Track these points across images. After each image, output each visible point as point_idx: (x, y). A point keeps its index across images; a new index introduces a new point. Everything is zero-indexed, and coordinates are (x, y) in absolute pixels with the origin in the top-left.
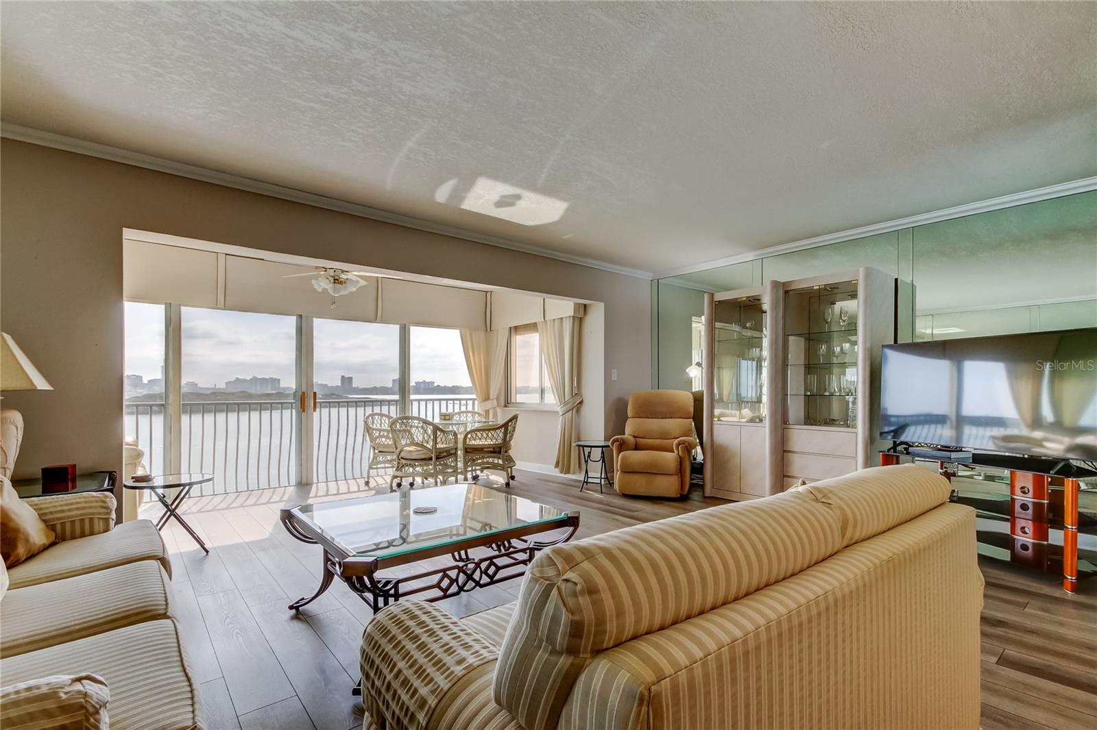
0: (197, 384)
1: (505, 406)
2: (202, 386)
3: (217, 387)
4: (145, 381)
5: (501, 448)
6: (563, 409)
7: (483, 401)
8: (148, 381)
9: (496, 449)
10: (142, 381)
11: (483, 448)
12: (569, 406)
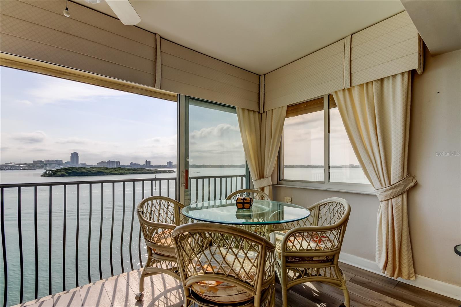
0: (85, 164)
2: (87, 165)
3: (94, 165)
4: (64, 163)
10: (62, 162)
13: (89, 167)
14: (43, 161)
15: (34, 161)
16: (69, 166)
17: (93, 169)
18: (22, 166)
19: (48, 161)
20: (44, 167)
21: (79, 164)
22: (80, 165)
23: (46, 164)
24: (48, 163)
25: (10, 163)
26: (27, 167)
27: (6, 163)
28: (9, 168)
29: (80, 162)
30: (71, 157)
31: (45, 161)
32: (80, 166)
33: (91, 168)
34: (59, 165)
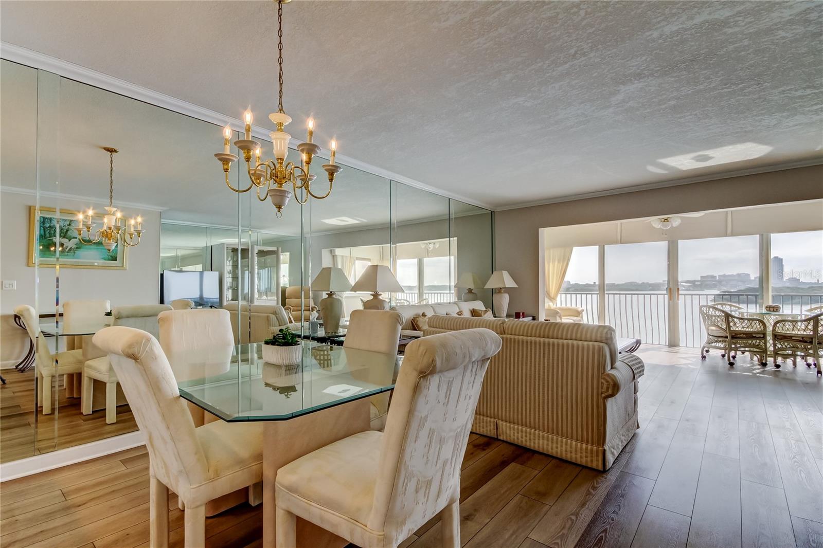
0: (799, 280)
2: (804, 281)
5: (811, 338)
13: (808, 286)
14: (716, 276)
17: (815, 290)
18: (684, 284)
19: (724, 276)
20: (718, 287)
21: (785, 280)
22: (785, 282)
23: (720, 282)
24: (724, 279)
29: (786, 277)
32: (788, 285)
33: (809, 288)
34: (744, 282)
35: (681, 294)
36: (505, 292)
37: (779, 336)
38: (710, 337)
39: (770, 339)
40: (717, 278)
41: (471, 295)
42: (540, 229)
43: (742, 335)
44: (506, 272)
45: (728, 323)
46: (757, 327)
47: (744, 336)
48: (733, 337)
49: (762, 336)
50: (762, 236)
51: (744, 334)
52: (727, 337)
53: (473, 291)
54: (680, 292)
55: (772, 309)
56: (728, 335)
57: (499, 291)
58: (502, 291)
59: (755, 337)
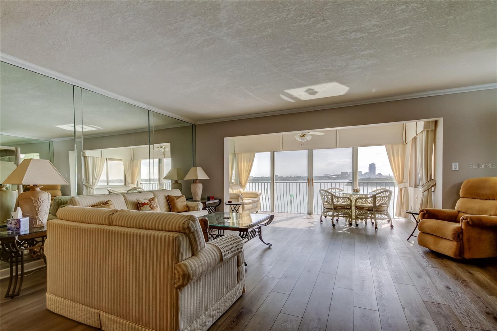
0: (382, 174)
1: (416, 187)
2: (384, 175)
3: (390, 175)
4: (363, 173)
5: (373, 208)
6: (423, 189)
7: (399, 183)
8: (364, 173)
9: (370, 209)
10: (362, 173)
11: (364, 207)
12: (426, 187)
13: (385, 177)
15: (341, 173)
16: (367, 176)
18: (334, 176)
21: (376, 174)
25: (326, 175)
26: (336, 177)
27: (324, 175)
28: (326, 178)
30: (369, 168)
31: (349, 172)
32: (377, 177)
35: (315, 183)
36: (200, 182)
37: (358, 207)
38: (325, 209)
39: (353, 208)
40: (348, 174)
41: (176, 185)
42: (224, 138)
43: (339, 207)
44: (201, 168)
45: (332, 199)
46: (348, 202)
47: (341, 208)
48: (335, 209)
49: (350, 207)
50: (353, 148)
51: (341, 207)
52: (332, 209)
53: (178, 182)
54: (314, 181)
55: (355, 191)
56: (332, 207)
57: (195, 181)
58: (198, 181)
59: (346, 208)
